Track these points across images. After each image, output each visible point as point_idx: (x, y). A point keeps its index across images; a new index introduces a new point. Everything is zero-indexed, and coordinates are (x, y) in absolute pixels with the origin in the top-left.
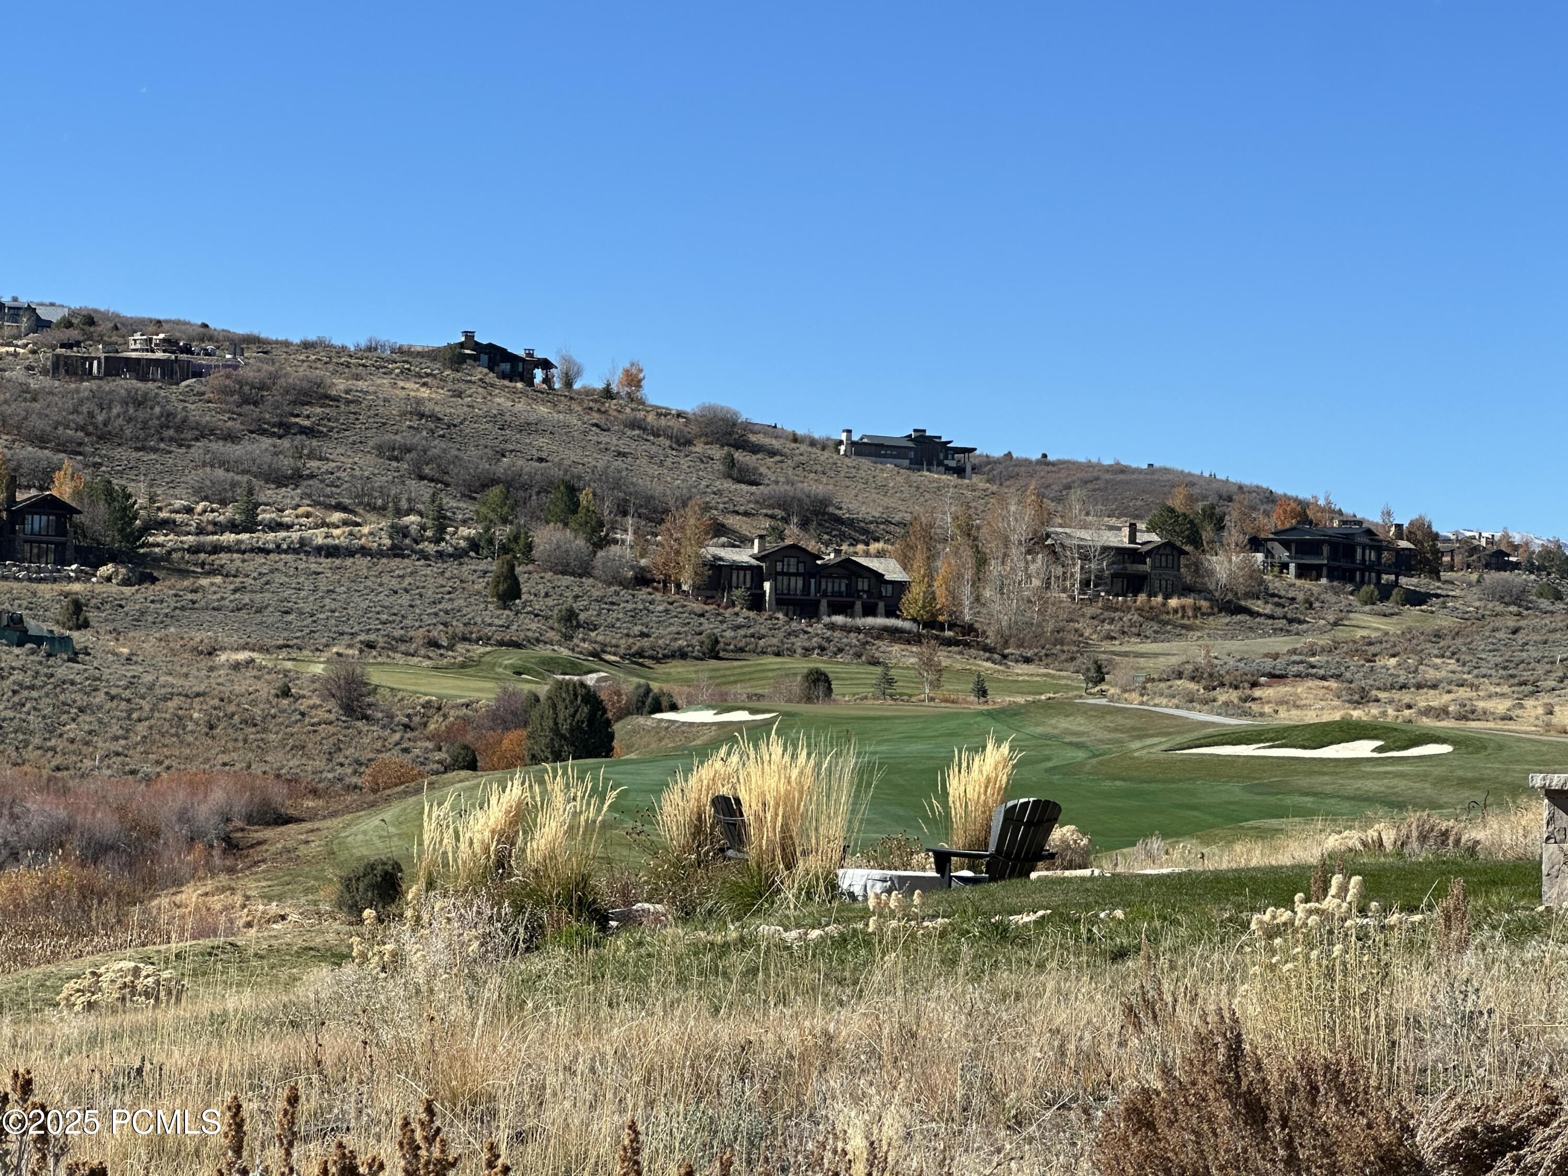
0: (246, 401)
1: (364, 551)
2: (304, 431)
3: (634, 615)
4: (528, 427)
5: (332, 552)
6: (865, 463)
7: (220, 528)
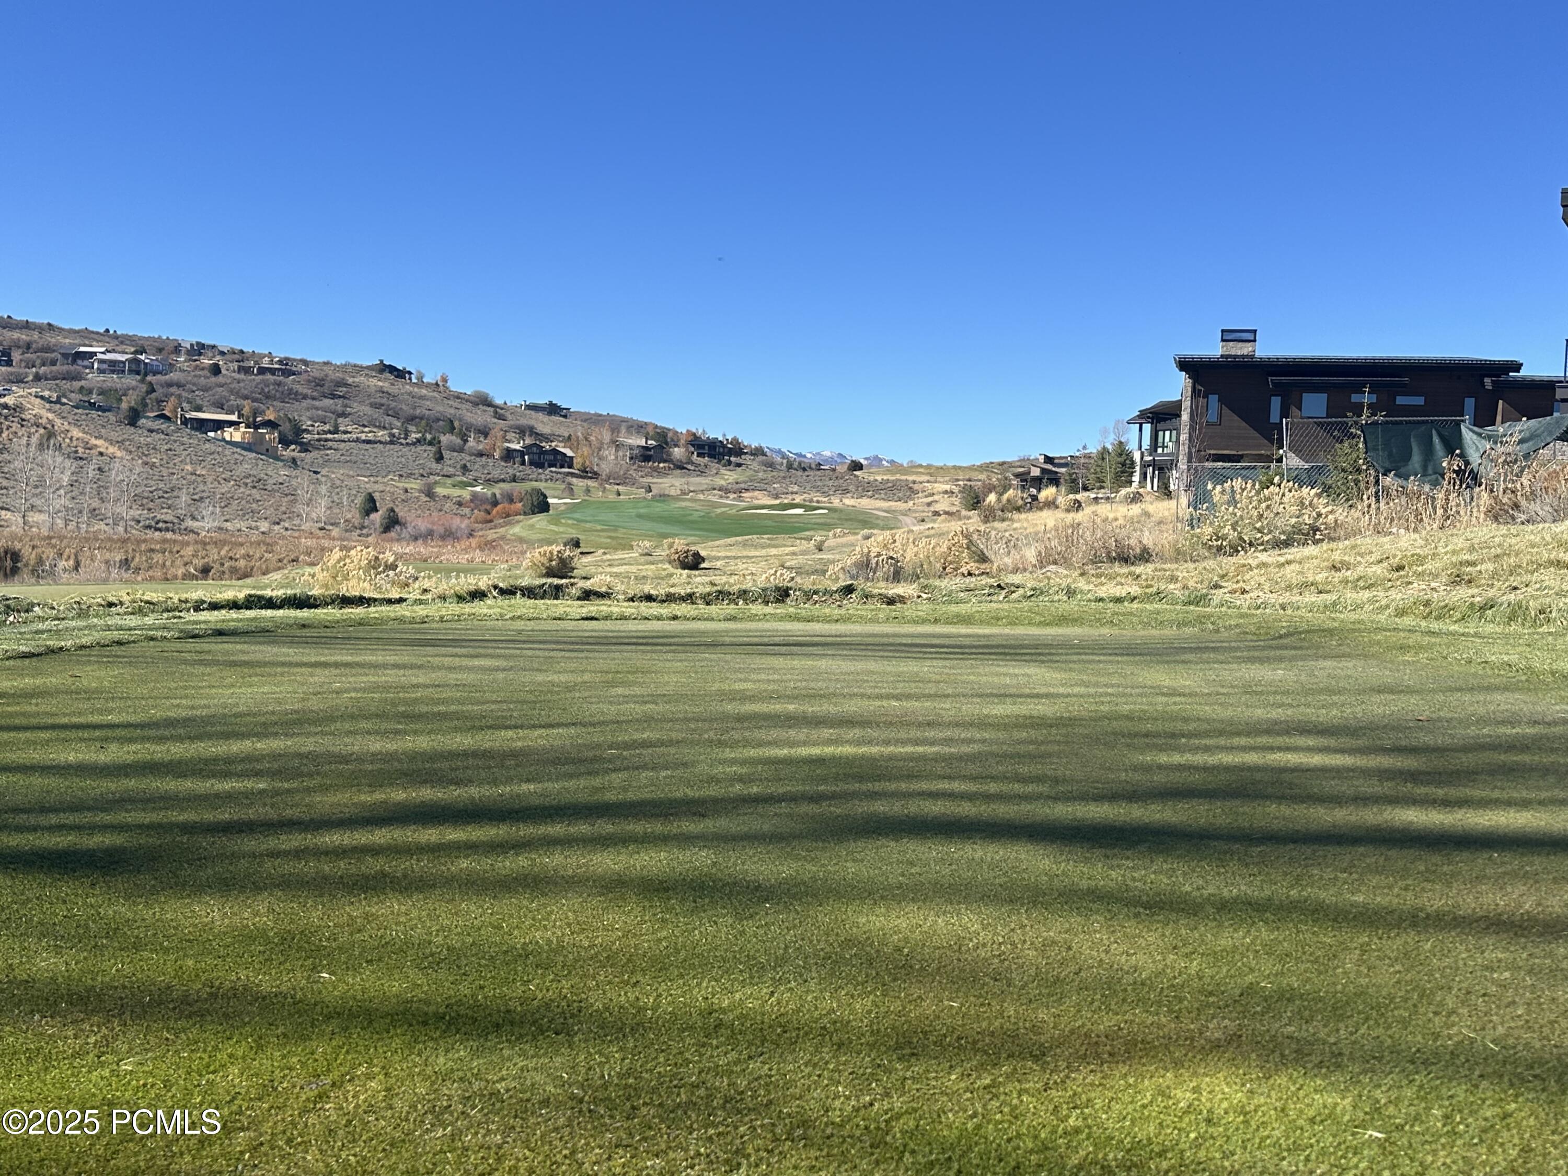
0: (318, 385)
1: (380, 442)
2: (340, 397)
3: (483, 467)
4: (422, 398)
5: (368, 442)
6: (533, 412)
7: (325, 433)
